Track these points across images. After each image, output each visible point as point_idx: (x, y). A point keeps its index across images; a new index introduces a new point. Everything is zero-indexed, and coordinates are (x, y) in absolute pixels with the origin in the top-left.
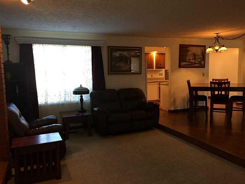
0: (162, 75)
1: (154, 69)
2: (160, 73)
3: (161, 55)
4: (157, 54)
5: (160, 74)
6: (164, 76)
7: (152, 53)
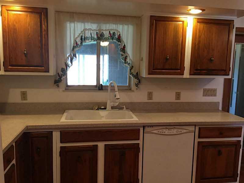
0: (215, 95)
1: (186, 74)
2: (208, 87)
3: (214, 28)
4: (201, 21)
5: (205, 90)
6: (219, 98)
7: (182, 18)
